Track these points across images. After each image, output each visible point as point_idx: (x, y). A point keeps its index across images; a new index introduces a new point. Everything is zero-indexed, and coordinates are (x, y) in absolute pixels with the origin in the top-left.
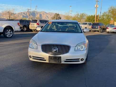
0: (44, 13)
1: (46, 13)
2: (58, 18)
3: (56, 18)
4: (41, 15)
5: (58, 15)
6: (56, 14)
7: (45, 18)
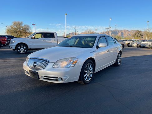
0: (126, 31)
1: (128, 31)
2: (139, 35)
3: (137, 35)
4: (122, 33)
5: (140, 32)
6: (137, 31)
7: (126, 35)
